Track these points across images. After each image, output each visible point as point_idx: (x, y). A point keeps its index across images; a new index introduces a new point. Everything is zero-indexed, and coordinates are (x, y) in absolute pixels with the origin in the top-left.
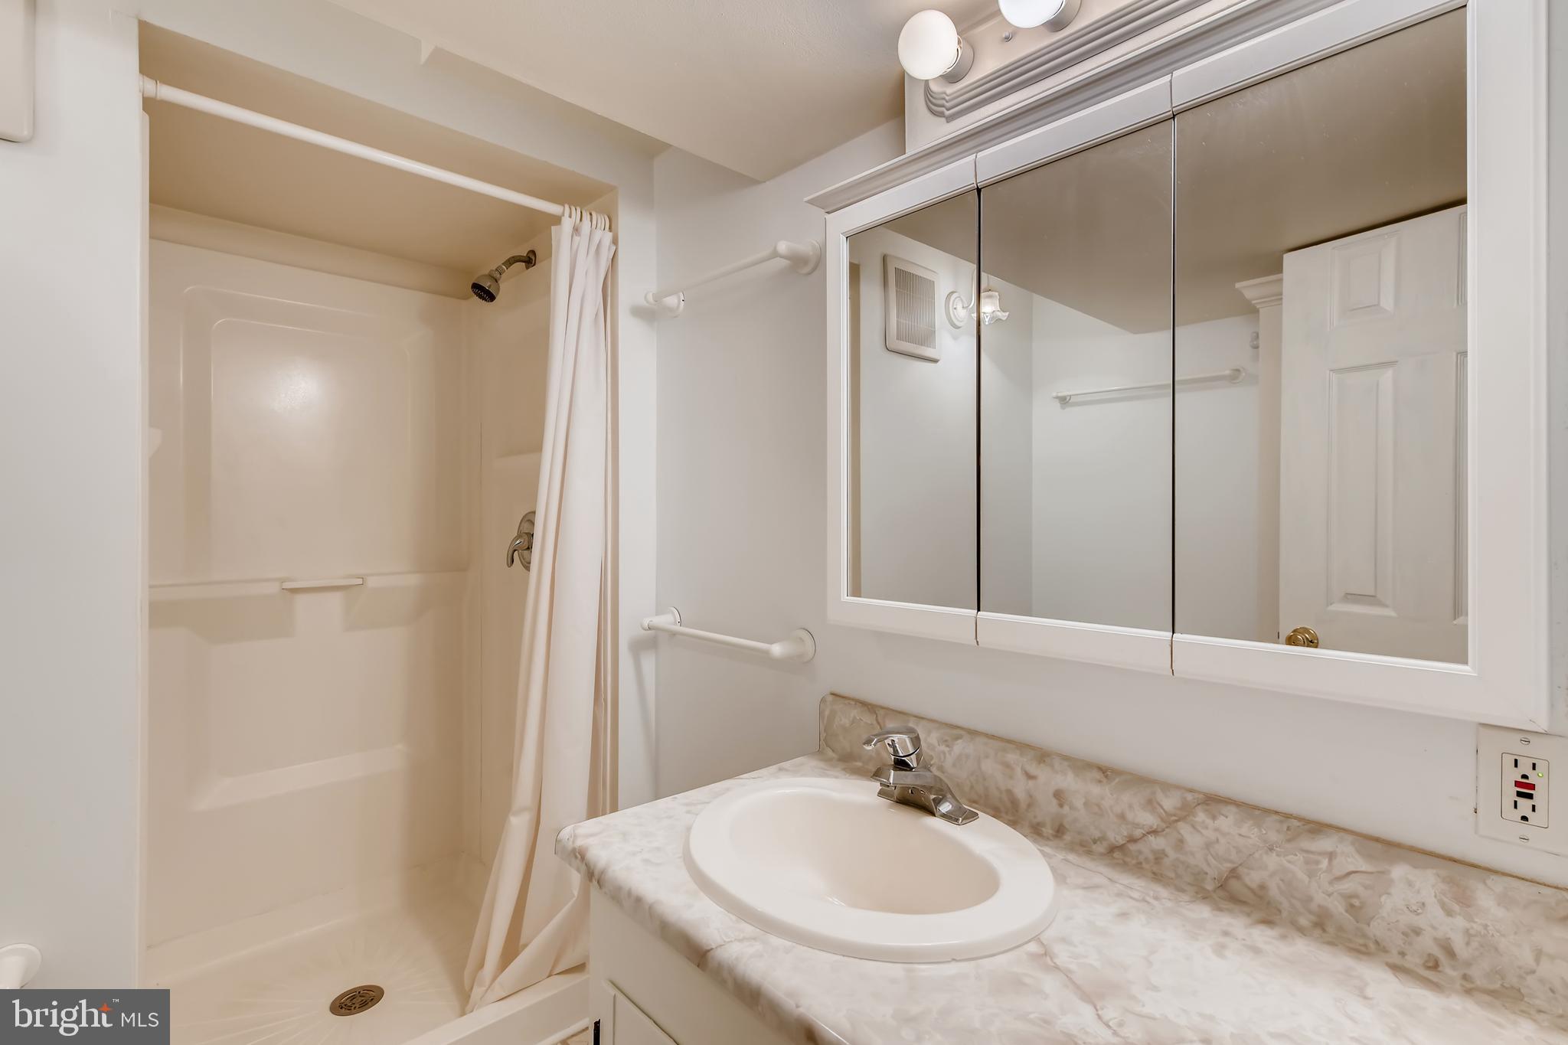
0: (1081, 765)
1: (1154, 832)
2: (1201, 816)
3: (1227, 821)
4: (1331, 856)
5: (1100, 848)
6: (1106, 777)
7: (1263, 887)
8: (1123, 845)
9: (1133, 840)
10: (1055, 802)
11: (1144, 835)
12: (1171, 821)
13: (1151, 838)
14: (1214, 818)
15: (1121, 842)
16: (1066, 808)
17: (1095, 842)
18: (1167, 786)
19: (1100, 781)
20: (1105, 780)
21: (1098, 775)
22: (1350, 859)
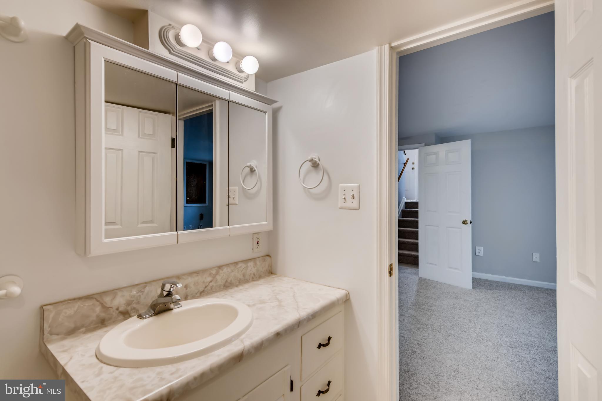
0: (191, 274)
1: (211, 282)
2: (221, 271)
3: (225, 270)
4: (241, 267)
5: (198, 295)
6: (198, 273)
7: (231, 281)
8: (203, 290)
9: (206, 287)
10: (185, 289)
11: (209, 284)
12: (214, 276)
13: (210, 284)
14: (223, 270)
15: (203, 289)
16: (188, 289)
17: (196, 294)
18: (211, 269)
19: (197, 275)
20: (198, 274)
21: (196, 274)
22: (243, 265)
